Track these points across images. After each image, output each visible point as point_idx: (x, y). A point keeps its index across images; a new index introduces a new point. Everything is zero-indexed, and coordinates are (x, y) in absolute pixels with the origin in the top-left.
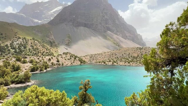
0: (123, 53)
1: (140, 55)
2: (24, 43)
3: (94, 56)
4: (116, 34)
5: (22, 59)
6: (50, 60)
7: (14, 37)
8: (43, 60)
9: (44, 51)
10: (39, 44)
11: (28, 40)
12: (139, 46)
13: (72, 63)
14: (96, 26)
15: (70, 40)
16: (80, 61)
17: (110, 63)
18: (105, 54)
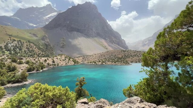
0: (110, 55)
1: (124, 57)
2: (19, 45)
3: (86, 57)
4: (104, 39)
5: (17, 60)
6: (46, 61)
7: (8, 40)
8: (40, 61)
9: (40, 52)
10: (35, 47)
11: (24, 42)
12: (123, 49)
13: (66, 64)
14: (88, 32)
15: (65, 43)
18: (95, 56)
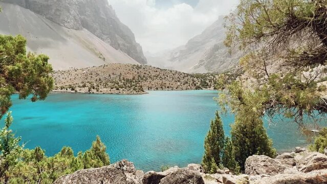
0: (111, 73)
1: (136, 78)
4: (99, 37)
12: (137, 63)
14: (58, 13)
17: (85, 90)
18: (76, 73)
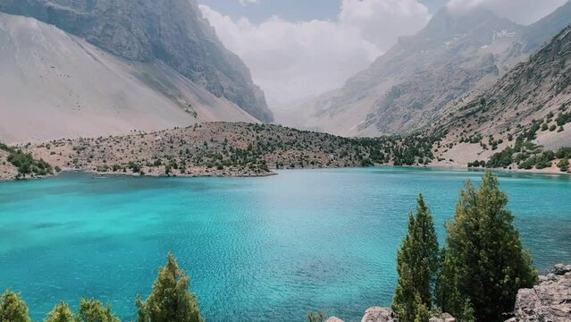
3: (93, 144)
4: (186, 76)
16: (16, 164)
17: (157, 171)
18: (143, 140)
